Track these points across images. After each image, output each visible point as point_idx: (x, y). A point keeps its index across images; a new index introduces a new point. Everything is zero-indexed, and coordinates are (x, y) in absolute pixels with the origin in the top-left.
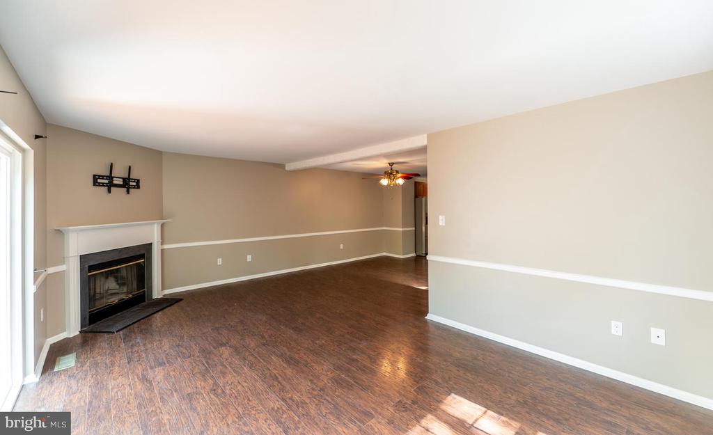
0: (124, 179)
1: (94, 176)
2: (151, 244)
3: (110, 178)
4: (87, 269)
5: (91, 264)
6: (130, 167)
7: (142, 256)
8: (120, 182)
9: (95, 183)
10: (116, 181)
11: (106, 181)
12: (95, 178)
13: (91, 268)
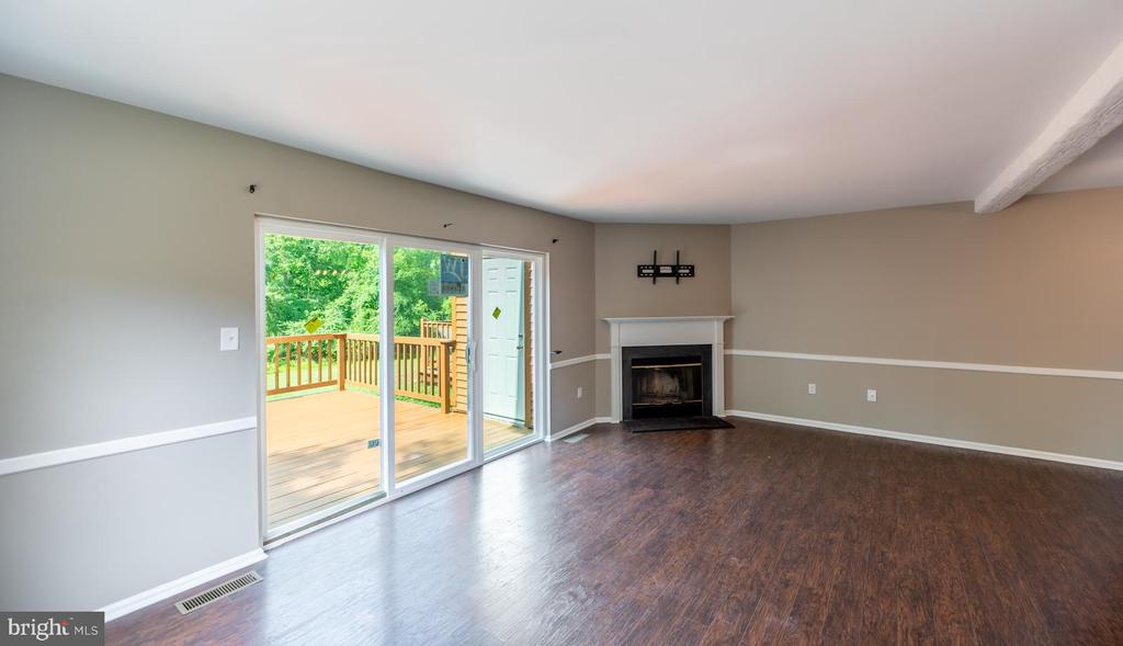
0: (673, 267)
1: (639, 267)
2: (711, 345)
3: (656, 268)
4: (630, 362)
5: (636, 357)
6: (678, 253)
7: (697, 359)
8: (669, 270)
9: (640, 274)
10: (663, 270)
11: (652, 271)
12: (640, 269)
13: (635, 362)
